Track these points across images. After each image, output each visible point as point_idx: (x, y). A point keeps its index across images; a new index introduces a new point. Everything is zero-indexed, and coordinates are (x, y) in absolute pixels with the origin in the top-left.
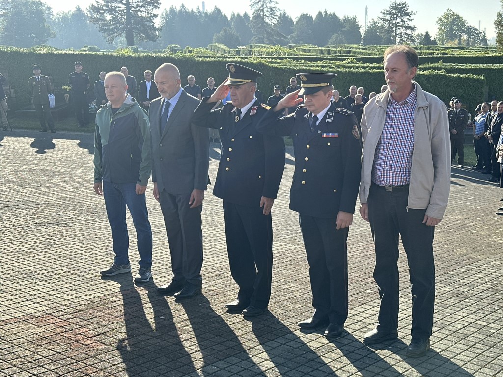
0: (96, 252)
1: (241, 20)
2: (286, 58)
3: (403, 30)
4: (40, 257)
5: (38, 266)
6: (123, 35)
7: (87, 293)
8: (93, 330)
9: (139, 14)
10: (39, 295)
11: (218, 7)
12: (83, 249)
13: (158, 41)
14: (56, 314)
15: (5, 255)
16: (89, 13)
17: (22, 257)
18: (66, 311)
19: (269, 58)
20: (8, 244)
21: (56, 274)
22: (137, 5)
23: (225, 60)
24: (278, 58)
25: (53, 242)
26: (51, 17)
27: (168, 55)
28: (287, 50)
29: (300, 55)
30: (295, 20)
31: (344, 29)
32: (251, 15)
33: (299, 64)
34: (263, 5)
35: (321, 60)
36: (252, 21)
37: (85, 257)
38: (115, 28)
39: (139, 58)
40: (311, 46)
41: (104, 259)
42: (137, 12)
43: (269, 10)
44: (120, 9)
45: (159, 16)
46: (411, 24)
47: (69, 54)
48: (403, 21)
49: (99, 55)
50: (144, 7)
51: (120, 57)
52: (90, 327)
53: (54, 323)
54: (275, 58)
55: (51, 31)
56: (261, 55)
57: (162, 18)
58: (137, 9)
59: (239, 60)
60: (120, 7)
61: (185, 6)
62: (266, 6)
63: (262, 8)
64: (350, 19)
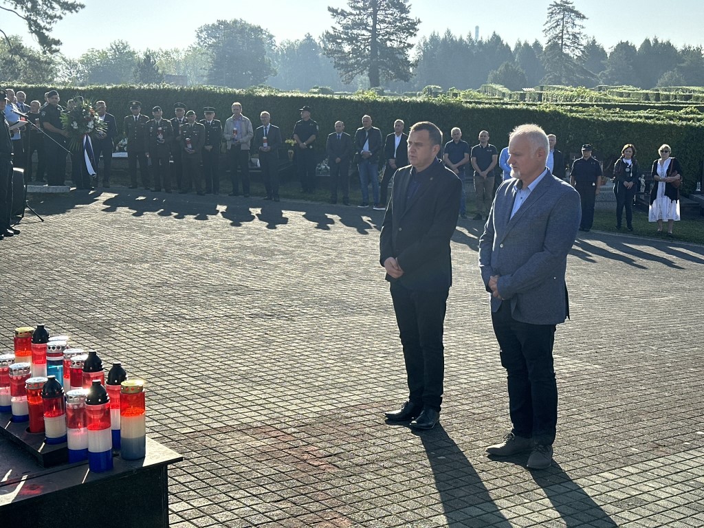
0: (326, 355)
1: (529, 51)
2: (593, 106)
4: (257, 356)
5: (255, 367)
6: (366, 72)
7: (315, 403)
8: (324, 449)
9: (389, 44)
10: (257, 402)
11: (497, 33)
12: (309, 349)
13: (411, 80)
14: (278, 426)
15: (215, 350)
16: (321, 43)
17: (236, 355)
18: (290, 423)
19: (567, 105)
20: (219, 338)
21: (277, 378)
22: (387, 32)
23: (504, 107)
24: (580, 105)
25: (273, 338)
26: (273, 48)
27: (426, 99)
28: (595, 94)
29: (614, 100)
30: (608, 51)
31: (682, 65)
32: (544, 43)
33: (612, 113)
34: (563, 30)
35: (645, 108)
36: (545, 53)
37: (312, 360)
38: (355, 63)
39: (387, 104)
40: (631, 88)
41: (335, 364)
42: (385, 42)
43: (571, 37)
44: (364, 37)
45: (415, 47)
47: (297, 97)
49: (335, 99)
50: (396, 34)
51: (362, 102)
52: (319, 445)
53: (275, 437)
54: (577, 105)
55: (272, 67)
56: (556, 101)
57: (419, 48)
58: (386, 37)
59: (525, 107)
60: (364, 35)
61: (451, 33)
62: (567, 32)
63: (561, 35)
64: (692, 49)
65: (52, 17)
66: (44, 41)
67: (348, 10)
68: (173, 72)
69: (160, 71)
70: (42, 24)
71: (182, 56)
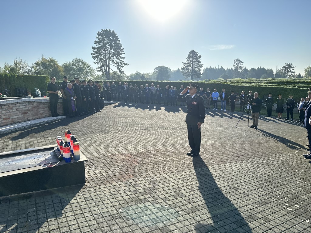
1: (230, 71)
3: (290, 73)
6: (190, 76)
9: (196, 70)
11: (222, 66)
13: (201, 78)
16: (181, 70)
26: (170, 72)
31: (267, 73)
32: (233, 68)
34: (238, 65)
36: (234, 71)
38: (188, 74)
43: (240, 67)
44: (190, 69)
45: (202, 70)
46: (293, 71)
48: (290, 70)
50: (197, 68)
55: (170, 76)
58: (195, 68)
61: (211, 67)
63: (237, 67)
64: (270, 69)
65: (122, 67)
66: (120, 72)
67: (187, 63)
68: (149, 78)
69: (145, 78)
70: (120, 68)
71: (151, 74)
